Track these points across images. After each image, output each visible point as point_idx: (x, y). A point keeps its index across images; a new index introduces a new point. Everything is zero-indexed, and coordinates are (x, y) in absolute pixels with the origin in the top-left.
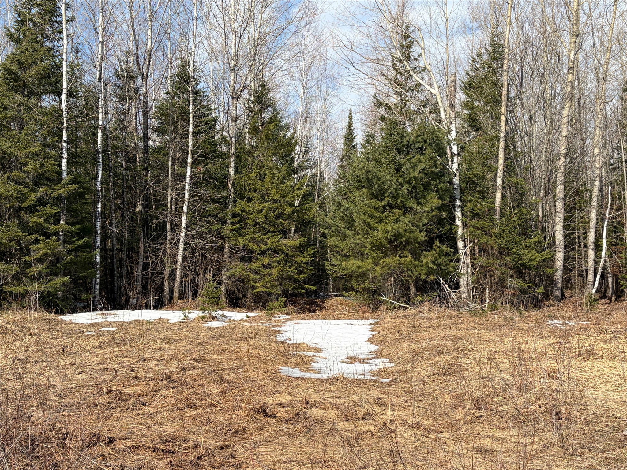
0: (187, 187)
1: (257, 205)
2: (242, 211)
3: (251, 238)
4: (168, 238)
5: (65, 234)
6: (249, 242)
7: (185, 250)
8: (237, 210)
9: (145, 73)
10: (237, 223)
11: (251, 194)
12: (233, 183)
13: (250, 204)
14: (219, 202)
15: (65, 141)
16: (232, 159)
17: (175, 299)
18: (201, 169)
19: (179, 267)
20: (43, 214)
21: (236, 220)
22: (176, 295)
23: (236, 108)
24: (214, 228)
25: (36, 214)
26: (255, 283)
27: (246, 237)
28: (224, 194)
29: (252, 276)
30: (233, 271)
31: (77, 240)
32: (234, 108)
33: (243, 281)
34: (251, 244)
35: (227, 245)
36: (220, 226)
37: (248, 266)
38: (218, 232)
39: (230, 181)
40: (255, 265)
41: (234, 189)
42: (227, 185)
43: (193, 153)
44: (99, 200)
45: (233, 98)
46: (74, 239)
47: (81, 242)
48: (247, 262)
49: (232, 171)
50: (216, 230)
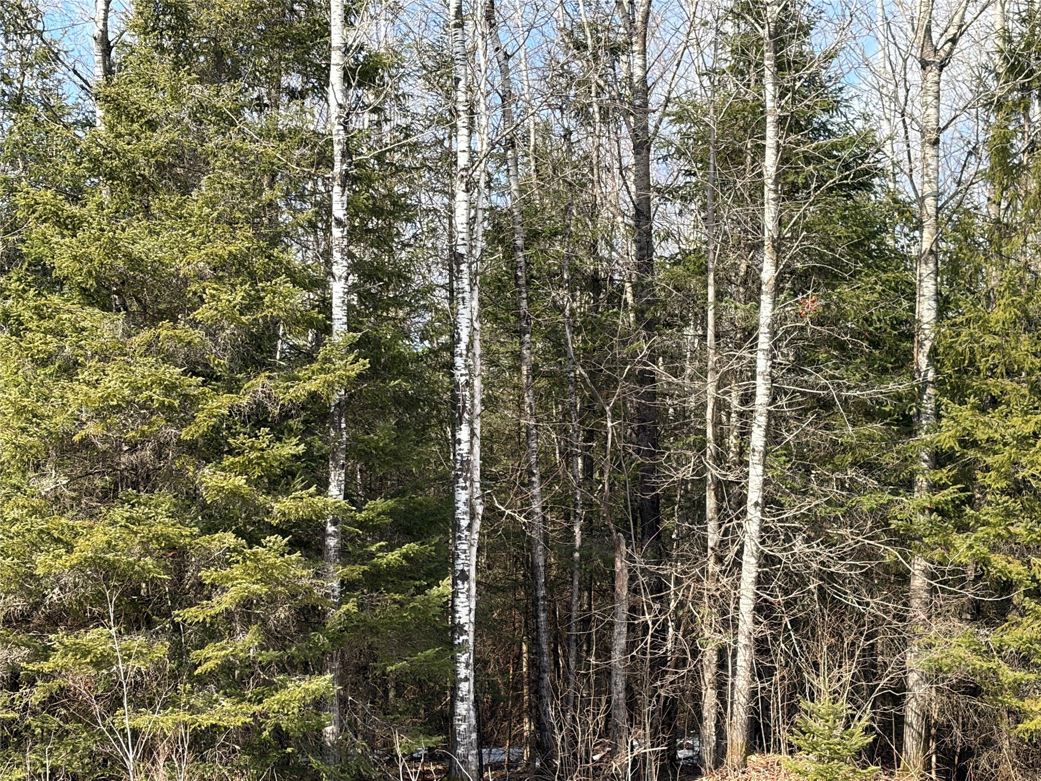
0: (762, 364)
1: (1016, 421)
2: (963, 443)
3: (998, 535)
4: (711, 544)
5: (344, 532)
6: (994, 549)
7: (762, 582)
8: (946, 439)
9: (639, 17)
10: (945, 486)
11: (994, 386)
12: (934, 351)
13: (994, 417)
14: (884, 415)
15: (339, 223)
16: (926, 270)
17: (733, 756)
18: (812, 303)
19: (742, 640)
20: (250, 461)
21: (943, 475)
22: (736, 736)
23: (938, 98)
24: (867, 503)
25: (228, 460)
26: (1022, 699)
27: (979, 535)
28: (896, 385)
29: (1009, 674)
30: (935, 654)
31: (381, 549)
32: (930, 99)
33: (975, 691)
34: (998, 561)
35: (918, 566)
36: (887, 497)
37: (992, 638)
38: (880, 516)
39: (921, 345)
40: (1018, 632)
41: (937, 372)
42: (908, 356)
43: (778, 246)
44: (461, 417)
45: (924, 64)
46: (373, 549)
47: (394, 556)
48: (991, 624)
49: (926, 310)
50: (871, 510)
